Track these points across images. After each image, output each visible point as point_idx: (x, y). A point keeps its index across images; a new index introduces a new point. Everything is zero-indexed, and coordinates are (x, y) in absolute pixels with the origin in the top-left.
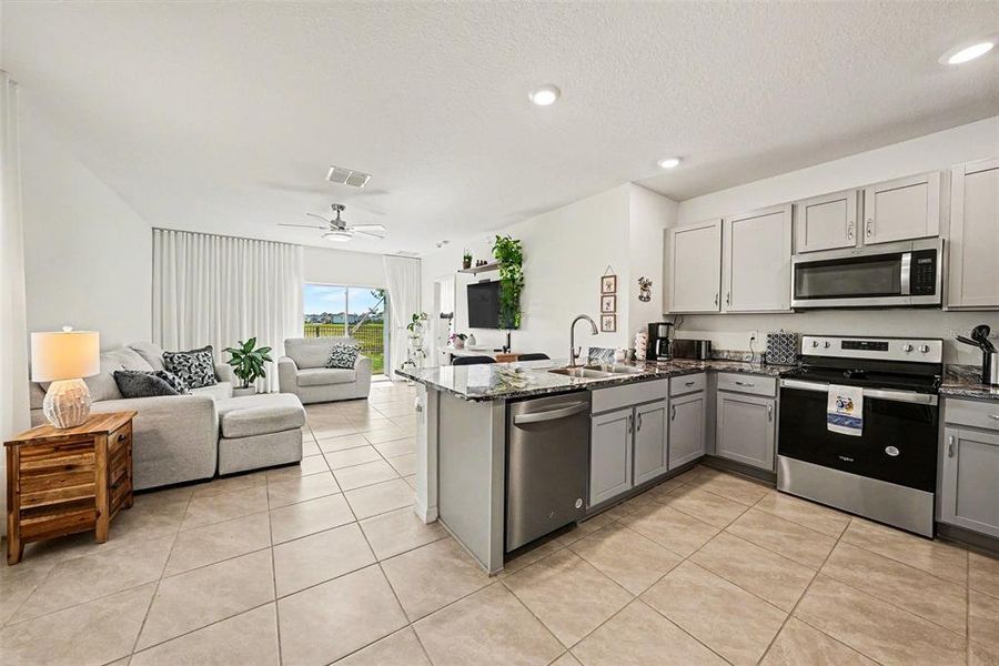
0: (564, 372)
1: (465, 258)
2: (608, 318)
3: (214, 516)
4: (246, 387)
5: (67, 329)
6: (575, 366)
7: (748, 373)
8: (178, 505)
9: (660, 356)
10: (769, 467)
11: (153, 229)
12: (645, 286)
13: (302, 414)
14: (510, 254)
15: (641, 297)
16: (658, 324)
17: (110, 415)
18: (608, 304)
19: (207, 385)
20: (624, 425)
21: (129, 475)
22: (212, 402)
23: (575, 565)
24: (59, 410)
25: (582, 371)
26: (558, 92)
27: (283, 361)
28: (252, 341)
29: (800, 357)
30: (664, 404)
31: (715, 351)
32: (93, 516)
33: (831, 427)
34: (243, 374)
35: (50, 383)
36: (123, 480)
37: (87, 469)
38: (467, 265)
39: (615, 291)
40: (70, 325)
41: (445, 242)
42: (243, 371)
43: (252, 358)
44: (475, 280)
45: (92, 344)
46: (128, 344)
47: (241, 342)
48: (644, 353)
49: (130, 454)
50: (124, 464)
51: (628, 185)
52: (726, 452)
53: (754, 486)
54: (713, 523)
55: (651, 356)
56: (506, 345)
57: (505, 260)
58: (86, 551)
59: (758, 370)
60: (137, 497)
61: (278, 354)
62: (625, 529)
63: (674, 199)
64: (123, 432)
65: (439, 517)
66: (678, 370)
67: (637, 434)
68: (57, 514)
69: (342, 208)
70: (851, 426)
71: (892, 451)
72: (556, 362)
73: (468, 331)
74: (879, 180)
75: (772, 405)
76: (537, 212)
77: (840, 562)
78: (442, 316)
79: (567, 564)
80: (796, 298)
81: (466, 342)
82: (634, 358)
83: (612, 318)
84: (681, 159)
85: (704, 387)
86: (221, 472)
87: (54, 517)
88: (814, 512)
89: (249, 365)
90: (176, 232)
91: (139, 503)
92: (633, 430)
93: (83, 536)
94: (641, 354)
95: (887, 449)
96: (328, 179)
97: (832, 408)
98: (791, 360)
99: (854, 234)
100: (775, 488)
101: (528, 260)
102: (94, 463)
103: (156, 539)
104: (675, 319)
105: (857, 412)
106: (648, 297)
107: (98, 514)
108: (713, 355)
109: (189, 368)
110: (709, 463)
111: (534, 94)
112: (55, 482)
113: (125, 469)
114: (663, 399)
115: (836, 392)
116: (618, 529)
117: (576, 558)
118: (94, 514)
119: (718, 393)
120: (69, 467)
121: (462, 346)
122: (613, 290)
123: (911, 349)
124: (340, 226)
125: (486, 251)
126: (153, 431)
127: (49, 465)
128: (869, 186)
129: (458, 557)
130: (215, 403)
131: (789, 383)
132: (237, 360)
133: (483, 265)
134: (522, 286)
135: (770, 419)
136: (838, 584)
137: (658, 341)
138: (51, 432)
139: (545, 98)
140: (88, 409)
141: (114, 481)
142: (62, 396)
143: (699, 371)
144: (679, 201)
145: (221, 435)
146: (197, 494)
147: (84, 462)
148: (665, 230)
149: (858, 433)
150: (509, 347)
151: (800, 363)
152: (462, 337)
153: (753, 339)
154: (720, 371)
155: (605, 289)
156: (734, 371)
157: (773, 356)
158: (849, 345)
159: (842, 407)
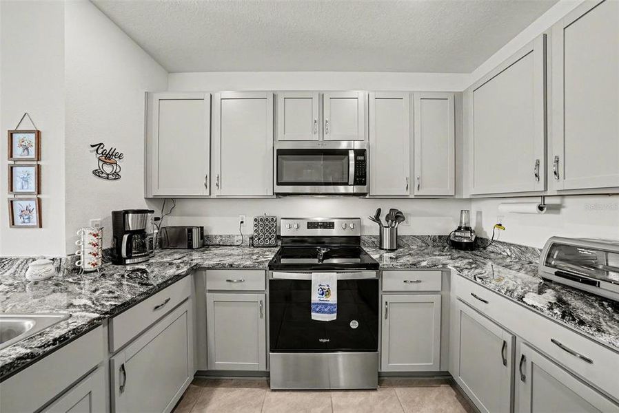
2: (25, 204)
7: (238, 268)
10: (263, 368)
16: (127, 212)
18: (25, 180)
29: (279, 237)
33: (315, 316)
48: (97, 259)
52: (219, 364)
55: (110, 260)
70: (329, 311)
75: (263, 298)
80: (278, 184)
82: (75, 270)
83: (34, 204)
94: (90, 262)
95: (351, 324)
97: (315, 297)
98: (273, 241)
99: (318, 130)
100: (269, 388)
104: (163, 204)
105: (333, 297)
108: (206, 243)
115: (317, 279)
119: (208, 295)
122: (34, 155)
123: (346, 226)
128: (326, 91)
131: (279, 275)
135: (261, 317)
137: (126, 237)
148: (147, 94)
149: (333, 317)
151: (280, 244)
153: (242, 222)
154: (209, 268)
155: (18, 152)
156: (223, 267)
157: (259, 239)
158: (312, 225)
159: (322, 294)
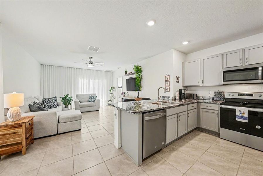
0: (156, 103)
1: (125, 71)
3: (56, 146)
4: (66, 108)
5: (14, 93)
6: (159, 102)
7: (209, 103)
8: (46, 143)
9: (183, 98)
10: (217, 131)
11: (41, 65)
12: (178, 78)
13: (81, 116)
14: (138, 70)
15: (176, 82)
16: (182, 89)
17: (27, 117)
18: (167, 84)
19: (55, 107)
20: (175, 119)
21: (32, 134)
22: (56, 113)
23: (163, 163)
24: (12, 116)
25: (162, 103)
26: (155, 21)
27: (76, 100)
28: (68, 95)
29: (225, 98)
30: (186, 112)
31: (198, 97)
32: (21, 147)
33: (237, 119)
34: (65, 104)
35: (9, 108)
36: (31, 136)
37: (19, 133)
38: (126, 73)
39: (169, 80)
40: (15, 91)
41: (120, 67)
42: (65, 103)
43: (68, 100)
44: (128, 77)
45: (21, 97)
46: (34, 96)
47: (65, 96)
48: (178, 98)
49: (33, 128)
50: (31, 131)
51: (173, 49)
52: (203, 126)
53: (213, 136)
54: (203, 148)
55: (180, 98)
56: (137, 95)
57: (137, 72)
58: (19, 158)
59: (212, 102)
60: (35, 140)
61: (74, 99)
62: (177, 151)
63: (185, 54)
64: (30, 122)
65: (121, 147)
66: (189, 102)
67: (179, 122)
68: (11, 147)
69: (92, 58)
70: (244, 119)
71: (258, 127)
72: (153, 100)
73: (126, 92)
74: (250, 46)
75: (218, 112)
76: (146, 58)
77: (246, 163)
78: (119, 88)
79: (161, 162)
80: (224, 81)
81: (126, 95)
82: (175, 99)
83: (168, 88)
84: (189, 42)
85: (196, 107)
86: (59, 133)
87: (10, 148)
88: (233, 145)
89: (67, 101)
90: (47, 65)
91: (35, 142)
92: (178, 121)
93: (18, 153)
94: (177, 98)
95: (256, 126)
96: (88, 50)
97: (238, 114)
98: (222, 99)
99: (242, 62)
100: (219, 137)
101: (143, 72)
102: (21, 131)
103: (40, 154)
104: (186, 88)
105: (246, 115)
106: (179, 82)
107: (23, 147)
108: (198, 98)
109: (50, 103)
110: (199, 129)
111: (148, 23)
112: (10, 137)
113: (31, 133)
114: (186, 111)
115: (238, 109)
116: (175, 151)
117: (163, 160)
118: (21, 146)
119: (201, 109)
120: (14, 133)
121: (125, 96)
122: (168, 79)
123: (261, 96)
124: (92, 63)
125: (131, 69)
126: (39, 121)
127: (9, 133)
128: (246, 48)
129: (128, 160)
130: (57, 113)
131: (223, 106)
132: (63, 100)
133: (130, 73)
134: (142, 79)
135: (217, 117)
136: (248, 170)
137: (182, 94)
138: (10, 123)
139: (151, 23)
140: (20, 116)
141: (28, 136)
142: (12, 112)
143: (195, 103)
144: (186, 54)
145: (59, 122)
146: (52, 139)
147: (19, 131)
148: (183, 62)
149: (247, 121)
150: (138, 96)
151: (225, 100)
152: (125, 93)
153: (210, 93)
154: (201, 103)
155: (166, 79)
156: (205, 103)
157: (216, 98)
158: (239, 95)
159: (241, 113)
